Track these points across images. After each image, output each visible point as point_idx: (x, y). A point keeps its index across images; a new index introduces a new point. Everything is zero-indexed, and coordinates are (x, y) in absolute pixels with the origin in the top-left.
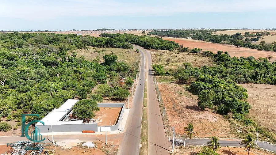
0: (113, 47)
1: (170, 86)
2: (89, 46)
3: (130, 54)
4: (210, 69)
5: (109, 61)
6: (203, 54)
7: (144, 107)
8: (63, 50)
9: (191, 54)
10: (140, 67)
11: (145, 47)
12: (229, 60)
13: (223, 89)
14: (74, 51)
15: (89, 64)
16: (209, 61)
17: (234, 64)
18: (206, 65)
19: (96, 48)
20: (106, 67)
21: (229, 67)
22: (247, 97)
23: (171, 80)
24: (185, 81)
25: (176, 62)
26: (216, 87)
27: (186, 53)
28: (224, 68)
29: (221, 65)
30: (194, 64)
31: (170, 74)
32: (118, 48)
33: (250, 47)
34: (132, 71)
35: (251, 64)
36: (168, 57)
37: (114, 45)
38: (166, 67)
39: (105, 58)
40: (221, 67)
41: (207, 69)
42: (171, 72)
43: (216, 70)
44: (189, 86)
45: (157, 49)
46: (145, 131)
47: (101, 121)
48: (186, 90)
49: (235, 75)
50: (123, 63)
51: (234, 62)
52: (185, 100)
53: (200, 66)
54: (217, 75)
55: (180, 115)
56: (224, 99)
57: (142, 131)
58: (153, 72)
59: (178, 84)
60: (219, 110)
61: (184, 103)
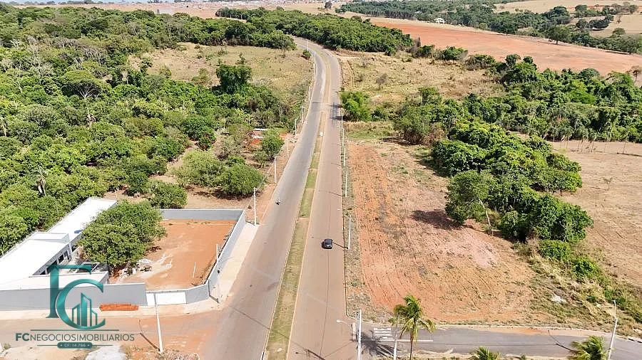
0: (245, 44)
1: (380, 151)
2: (184, 41)
3: (286, 64)
4: (484, 101)
5: (231, 81)
6: (470, 62)
7: (301, 219)
8: (118, 52)
9: (441, 62)
10: (310, 98)
11: (326, 44)
12: (535, 78)
13: (517, 163)
14: (146, 55)
15: (179, 89)
16: (485, 82)
17: (546, 89)
18: (475, 90)
19: (201, 46)
20: (223, 98)
21: (533, 96)
22: (579, 185)
23: (384, 133)
24: (421, 137)
25: (402, 84)
26: (497, 158)
27: (429, 60)
28: (520, 98)
29: (514, 91)
30: (445, 90)
31: (383, 117)
32: (257, 46)
33: (587, 42)
34: (286, 110)
35: (589, 89)
36: (383, 70)
37: (247, 39)
38: (377, 97)
39: (220, 74)
40: (512, 97)
41: (479, 101)
42: (387, 111)
43: (502, 104)
44: (427, 151)
45: (357, 49)
46: (287, 299)
47: (169, 266)
48: (420, 163)
49: (549, 118)
50: (264, 88)
51: (547, 83)
52: (414, 192)
53: (460, 95)
54: (503, 117)
55: (394, 242)
56: (517, 193)
57: (280, 302)
58: (341, 112)
59: (402, 144)
60: (501, 226)
61: (410, 203)
